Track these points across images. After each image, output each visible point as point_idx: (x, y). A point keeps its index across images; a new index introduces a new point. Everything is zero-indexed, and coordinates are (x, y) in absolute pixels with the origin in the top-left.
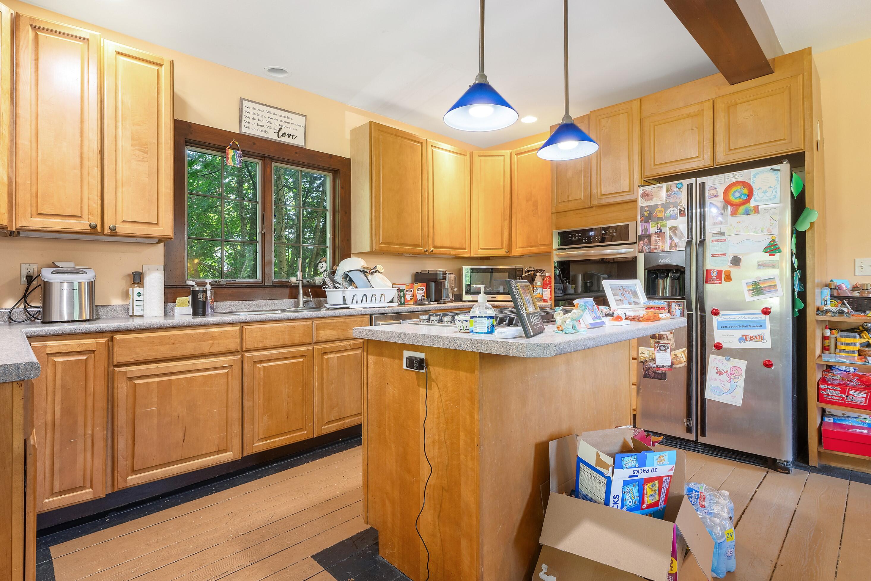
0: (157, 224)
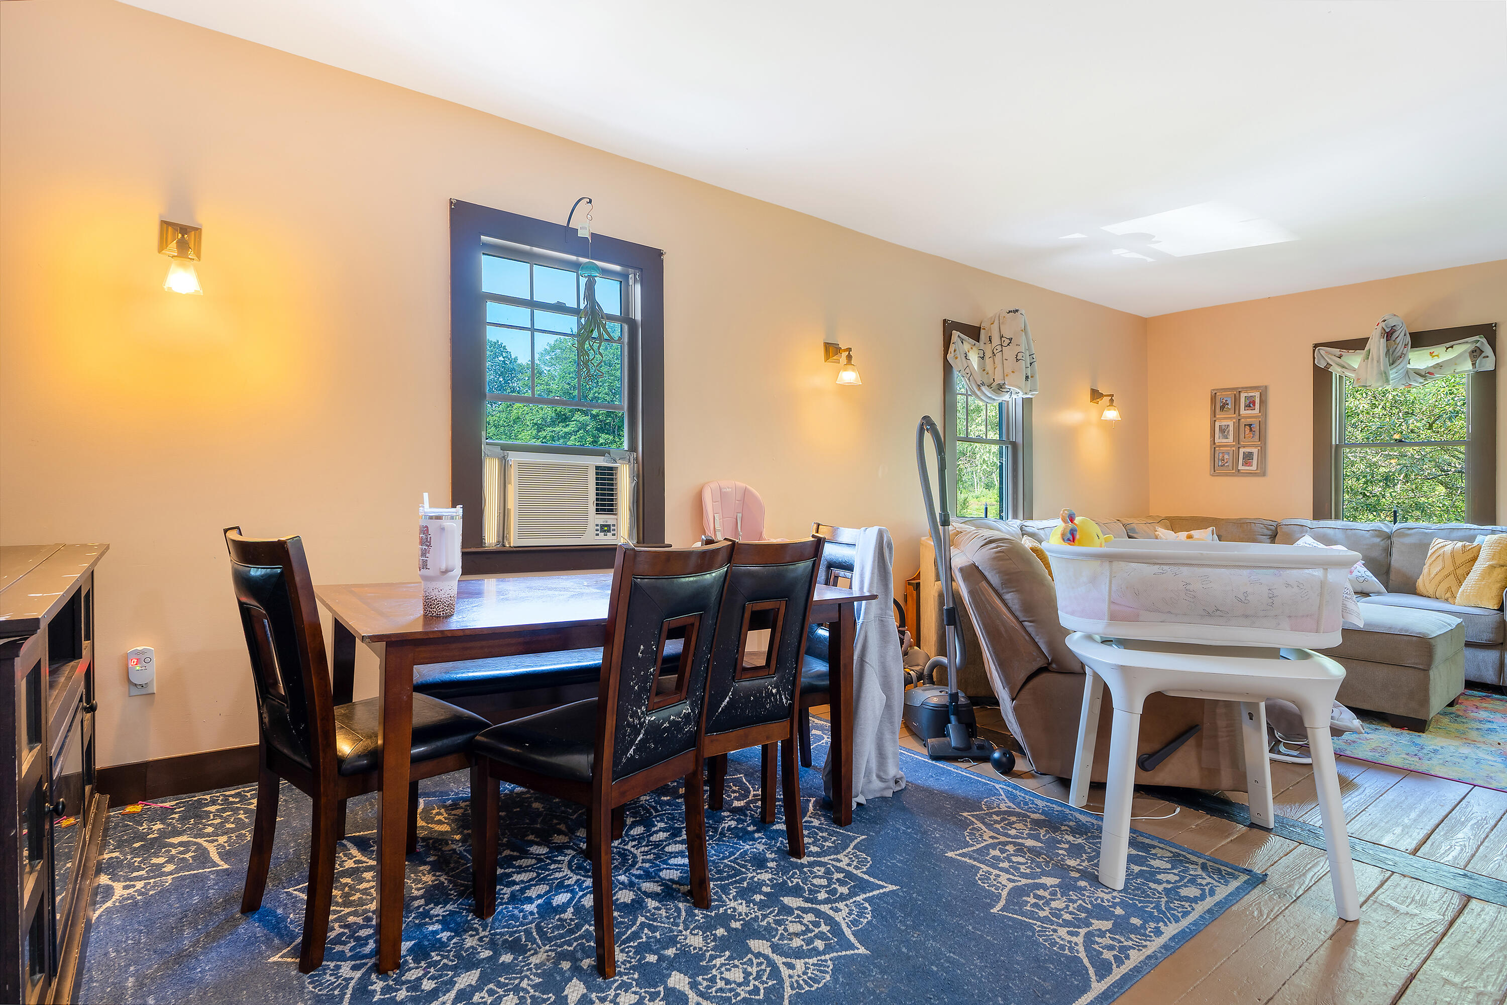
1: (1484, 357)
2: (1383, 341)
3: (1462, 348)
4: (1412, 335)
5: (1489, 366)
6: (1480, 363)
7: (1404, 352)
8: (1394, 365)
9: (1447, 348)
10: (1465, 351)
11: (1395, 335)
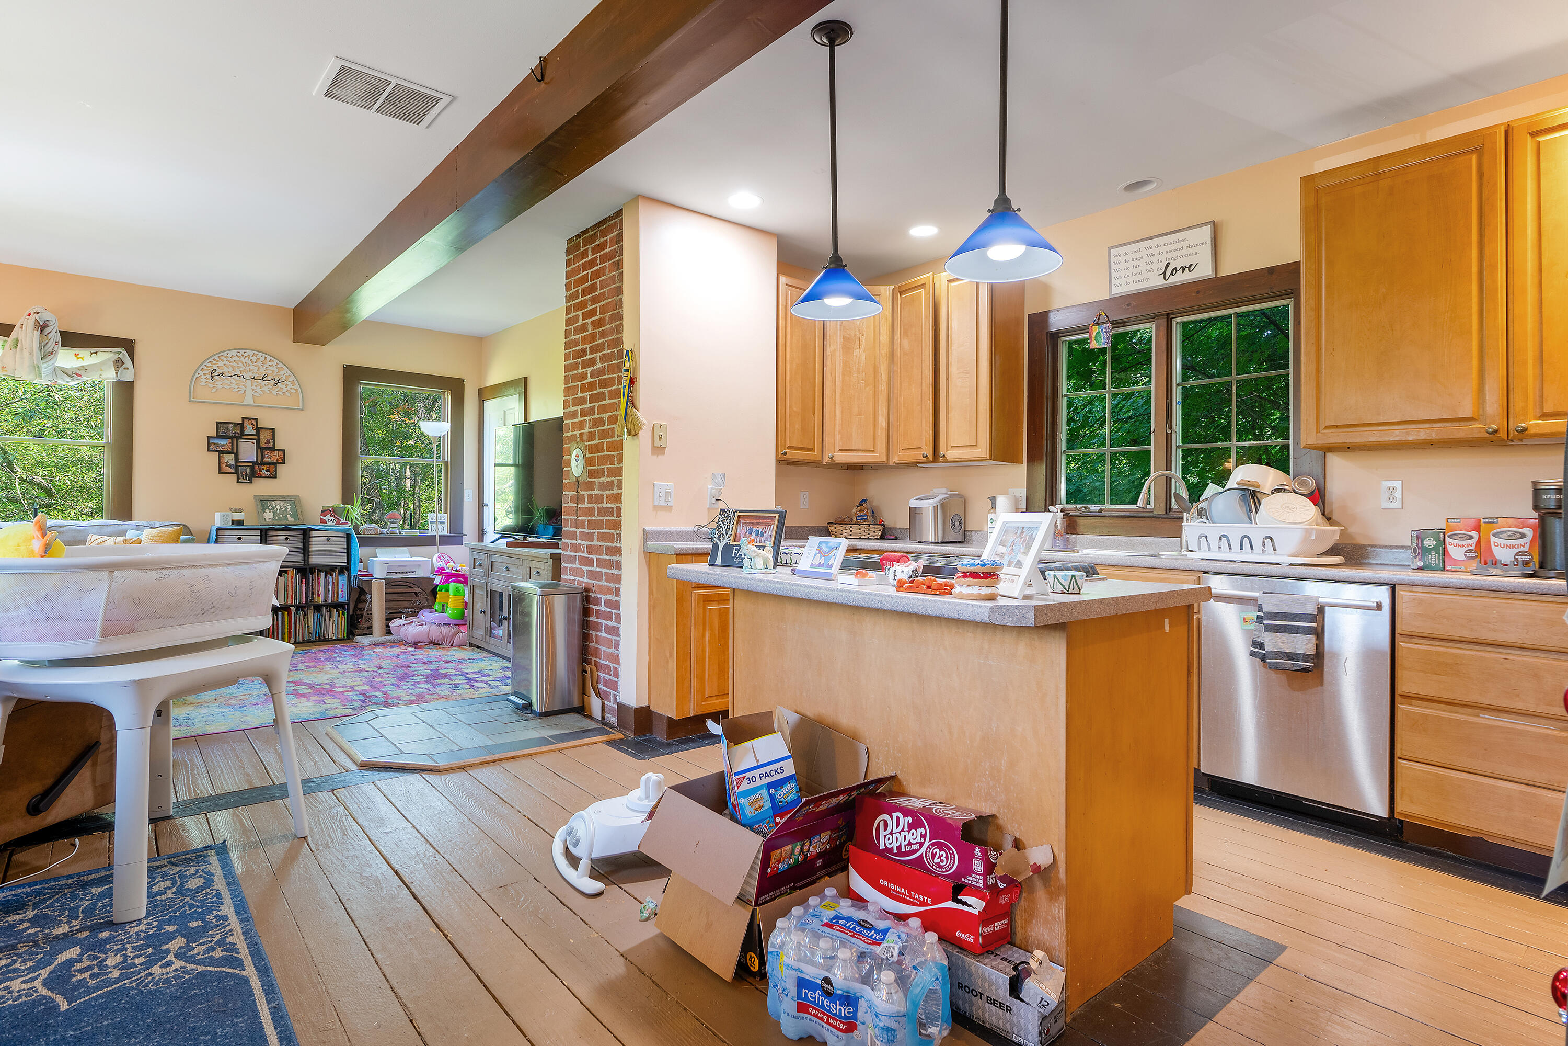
0: (976, 445)
1: (124, 369)
2: (37, 333)
3: (105, 356)
4: (62, 333)
5: (128, 376)
6: (121, 374)
7: (55, 349)
8: (45, 360)
9: (92, 353)
10: (109, 360)
11: (48, 330)
